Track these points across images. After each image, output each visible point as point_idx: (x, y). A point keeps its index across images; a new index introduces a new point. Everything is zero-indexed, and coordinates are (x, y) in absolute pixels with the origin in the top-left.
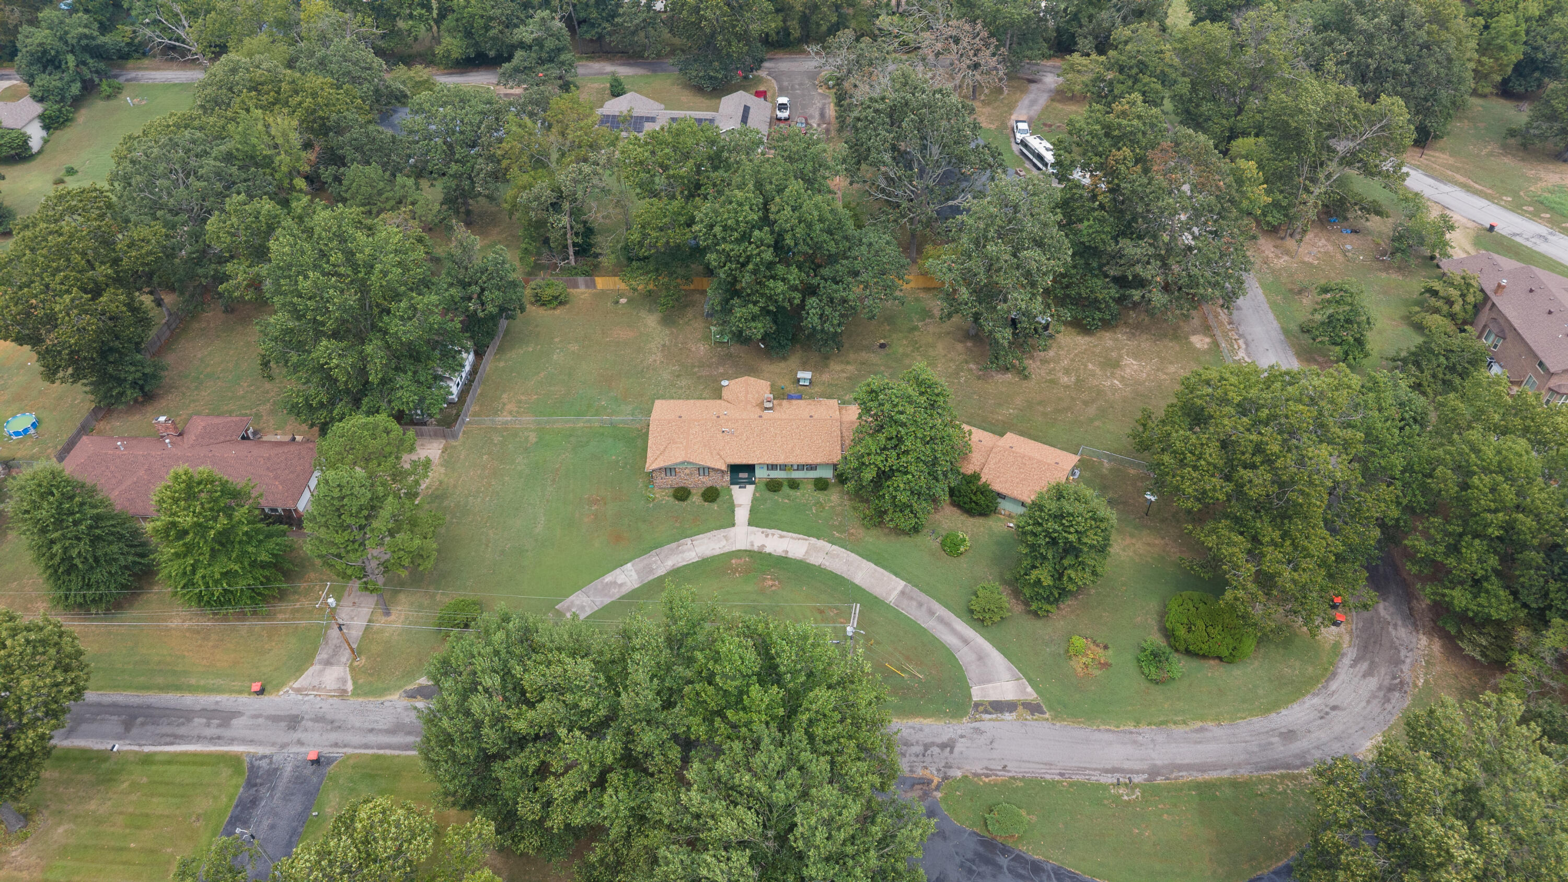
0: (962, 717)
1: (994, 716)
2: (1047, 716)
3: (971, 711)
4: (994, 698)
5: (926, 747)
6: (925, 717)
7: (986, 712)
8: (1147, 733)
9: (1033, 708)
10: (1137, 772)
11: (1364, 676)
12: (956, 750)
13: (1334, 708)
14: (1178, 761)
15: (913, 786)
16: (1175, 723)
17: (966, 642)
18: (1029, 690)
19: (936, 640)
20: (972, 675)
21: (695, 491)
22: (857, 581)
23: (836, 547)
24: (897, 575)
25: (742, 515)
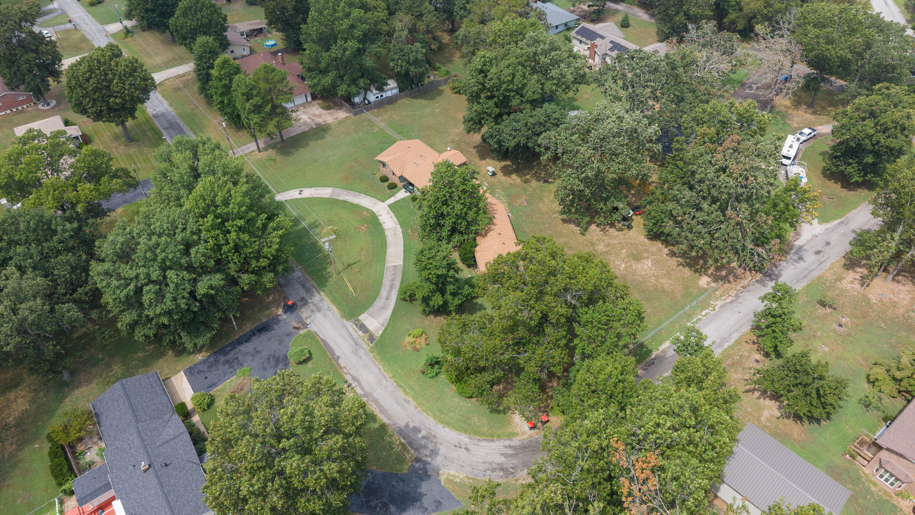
0: (347, 319)
1: (357, 329)
2: (371, 345)
3: (353, 320)
4: (365, 323)
6: (338, 308)
7: (357, 325)
8: (391, 384)
9: (371, 338)
10: (362, 389)
11: (502, 454)
13: (467, 449)
14: (380, 401)
15: (300, 322)
16: (404, 391)
17: (388, 298)
18: (380, 332)
19: (380, 289)
20: (371, 310)
21: (390, 182)
22: (389, 251)
23: (401, 235)
24: (405, 259)
25: (392, 200)
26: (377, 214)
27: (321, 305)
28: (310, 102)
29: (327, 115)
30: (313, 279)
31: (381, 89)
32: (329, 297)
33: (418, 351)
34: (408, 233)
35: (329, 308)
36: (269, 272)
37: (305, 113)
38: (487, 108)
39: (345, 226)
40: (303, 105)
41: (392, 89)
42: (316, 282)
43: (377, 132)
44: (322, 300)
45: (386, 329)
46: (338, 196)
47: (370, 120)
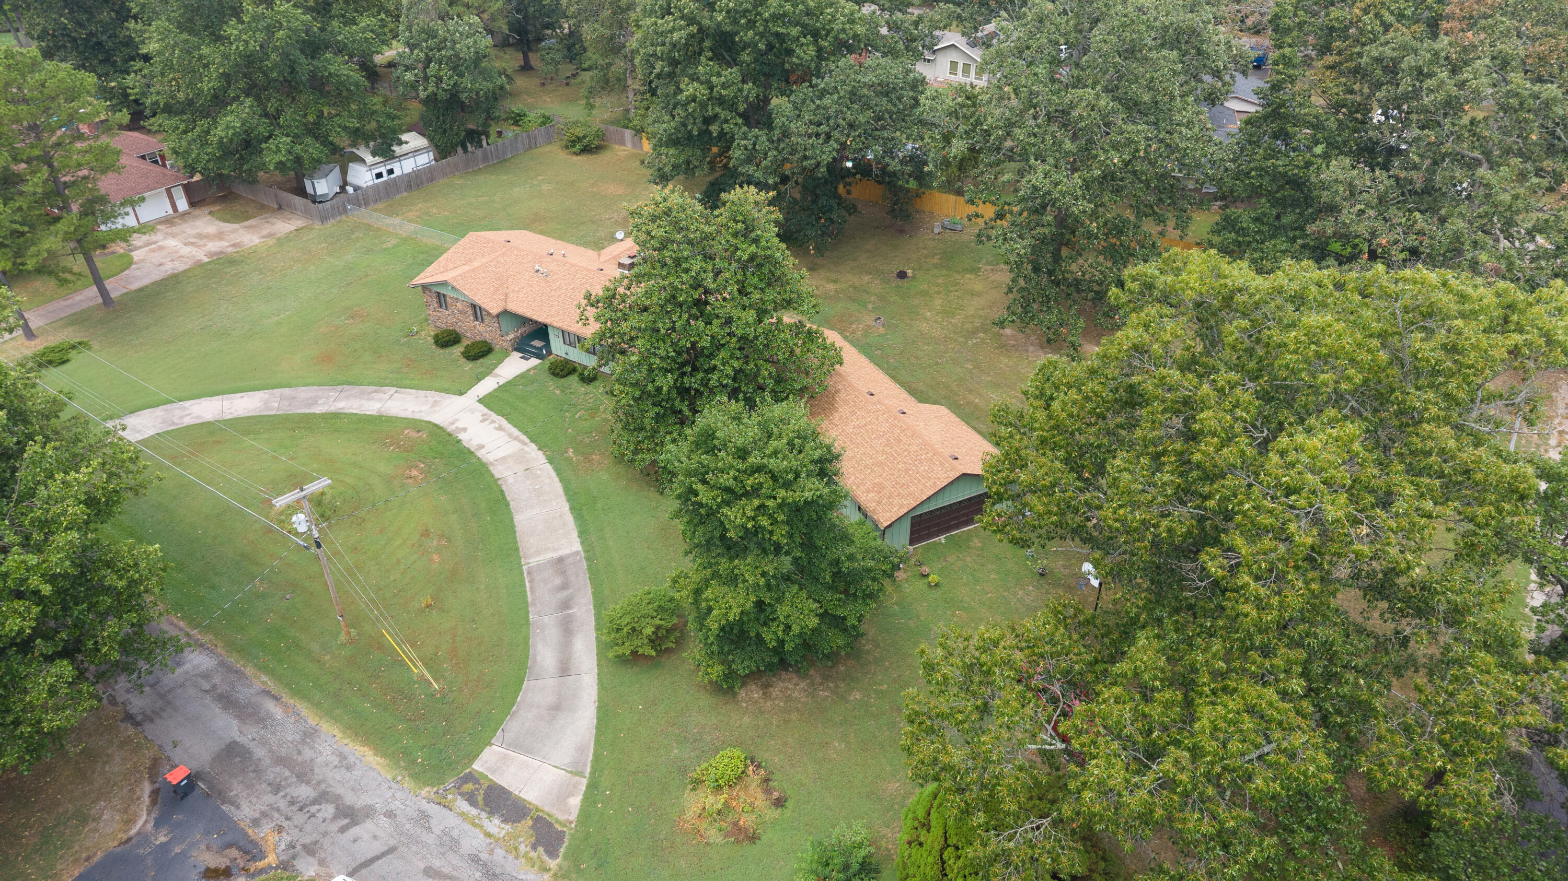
0: (426, 784)
1: (474, 811)
2: (553, 864)
3: (450, 783)
4: (504, 781)
5: (323, 797)
6: (379, 750)
7: (471, 799)
9: (546, 835)
12: (355, 831)
15: (229, 846)
17: (565, 670)
18: (575, 802)
19: (524, 645)
20: (513, 726)
21: (465, 342)
22: (519, 519)
23: (549, 467)
24: (583, 534)
25: (488, 385)
26: (451, 429)
27: (308, 754)
28: (185, 214)
29: (241, 231)
30: (262, 668)
31: (385, 152)
32: (336, 720)
33: (753, 838)
34: (569, 460)
35: (342, 757)
36: (49, 659)
37: (174, 236)
38: (724, 86)
39: (349, 480)
40: (167, 221)
41: (416, 152)
42: (272, 673)
43: (395, 246)
44: (309, 735)
45: (593, 786)
46: (310, 405)
47: (369, 227)
